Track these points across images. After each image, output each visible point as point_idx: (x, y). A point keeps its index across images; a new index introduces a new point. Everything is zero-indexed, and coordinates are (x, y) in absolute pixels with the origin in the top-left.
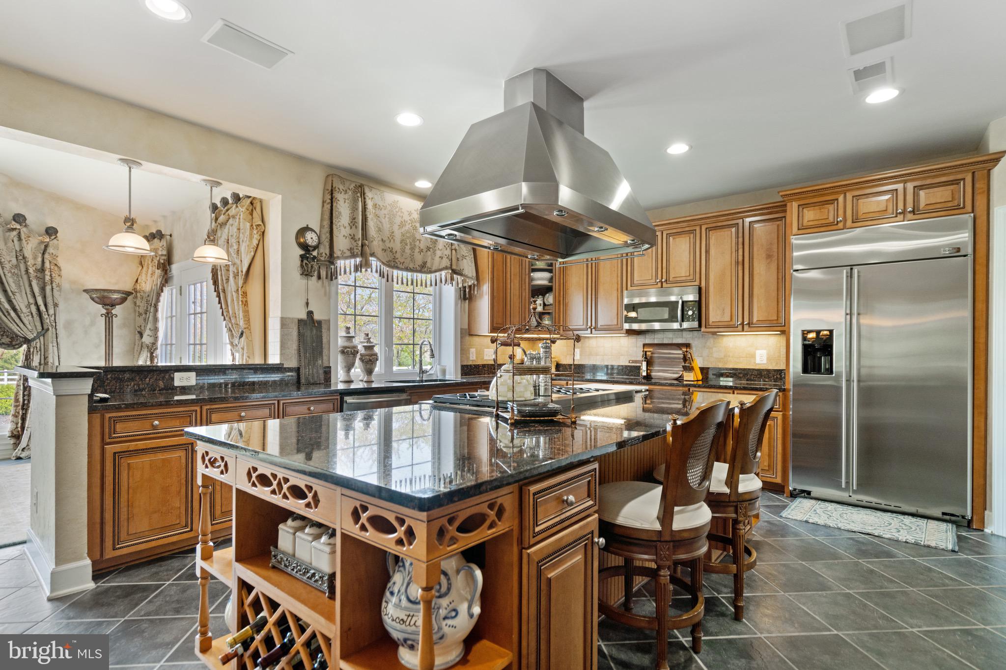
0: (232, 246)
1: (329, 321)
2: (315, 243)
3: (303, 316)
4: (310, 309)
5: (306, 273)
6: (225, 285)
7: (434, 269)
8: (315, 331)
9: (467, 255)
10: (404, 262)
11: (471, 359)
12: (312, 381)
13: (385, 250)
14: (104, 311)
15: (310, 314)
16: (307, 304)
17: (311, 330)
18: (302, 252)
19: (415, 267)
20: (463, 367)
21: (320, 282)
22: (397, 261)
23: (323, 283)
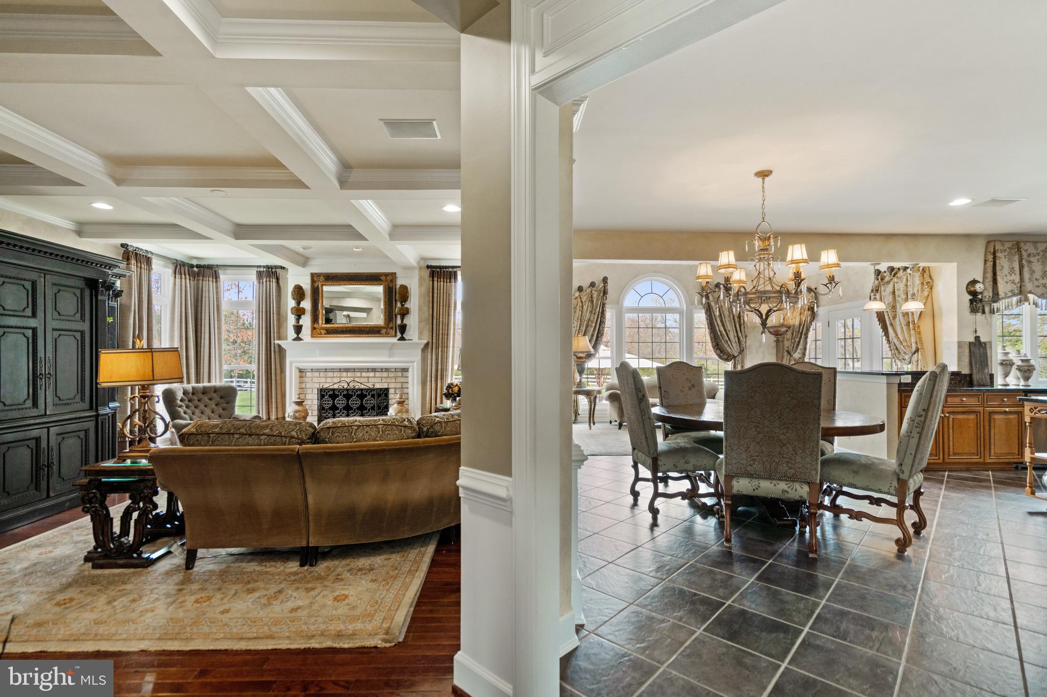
0: (899, 296)
1: (990, 342)
2: (982, 290)
3: (972, 340)
4: (978, 335)
5: (974, 310)
6: (892, 322)
8: (982, 350)
12: (982, 383)
13: (1039, 287)
14: (775, 339)
15: (977, 338)
16: (976, 331)
17: (979, 349)
18: (971, 297)
23: (986, 316)
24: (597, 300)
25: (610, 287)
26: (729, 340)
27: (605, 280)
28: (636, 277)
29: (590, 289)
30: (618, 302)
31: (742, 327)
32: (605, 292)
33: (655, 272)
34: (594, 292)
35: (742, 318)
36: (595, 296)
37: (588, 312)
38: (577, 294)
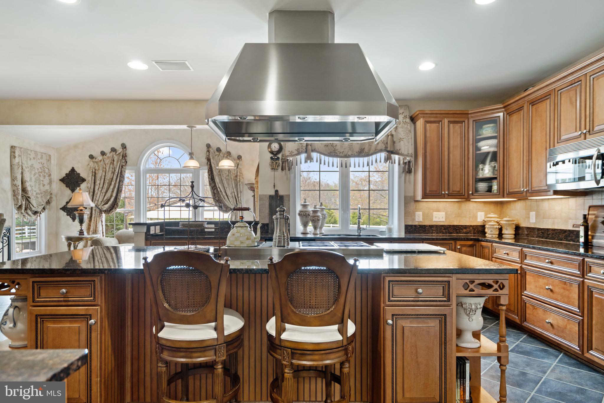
1: (289, 195)
2: (277, 149)
4: (276, 189)
5: (274, 168)
7: (371, 153)
8: (278, 202)
9: (404, 137)
10: (343, 152)
11: (417, 220)
13: (327, 146)
15: (277, 191)
16: (274, 186)
17: (276, 202)
18: (271, 156)
19: (353, 154)
20: (407, 227)
21: (284, 172)
22: (337, 151)
23: (286, 172)
24: (118, 161)
25: (129, 152)
26: (227, 196)
27: (124, 146)
28: (151, 144)
29: (111, 154)
30: (137, 165)
31: (238, 184)
32: (124, 156)
33: (168, 139)
34: (114, 156)
35: (238, 177)
36: (116, 159)
37: (110, 172)
38: (100, 158)
